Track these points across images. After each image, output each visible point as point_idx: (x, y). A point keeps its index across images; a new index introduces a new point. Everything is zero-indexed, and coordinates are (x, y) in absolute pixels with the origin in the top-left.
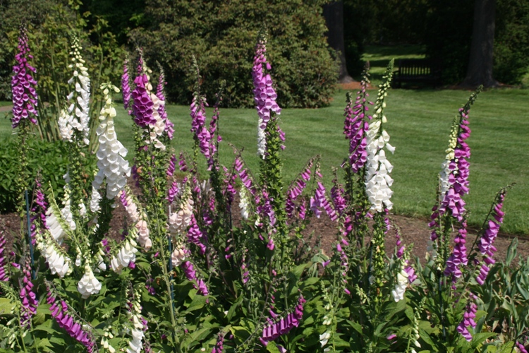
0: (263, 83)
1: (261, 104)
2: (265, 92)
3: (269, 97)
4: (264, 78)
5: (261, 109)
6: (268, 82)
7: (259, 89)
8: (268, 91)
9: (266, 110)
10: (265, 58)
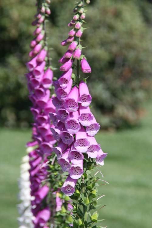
0: (73, 101)
1: (66, 141)
2: (75, 117)
3: (84, 129)
4: (75, 91)
5: (64, 151)
6: (84, 98)
7: (63, 112)
8: (83, 117)
9: (76, 155)
10: (80, 48)
